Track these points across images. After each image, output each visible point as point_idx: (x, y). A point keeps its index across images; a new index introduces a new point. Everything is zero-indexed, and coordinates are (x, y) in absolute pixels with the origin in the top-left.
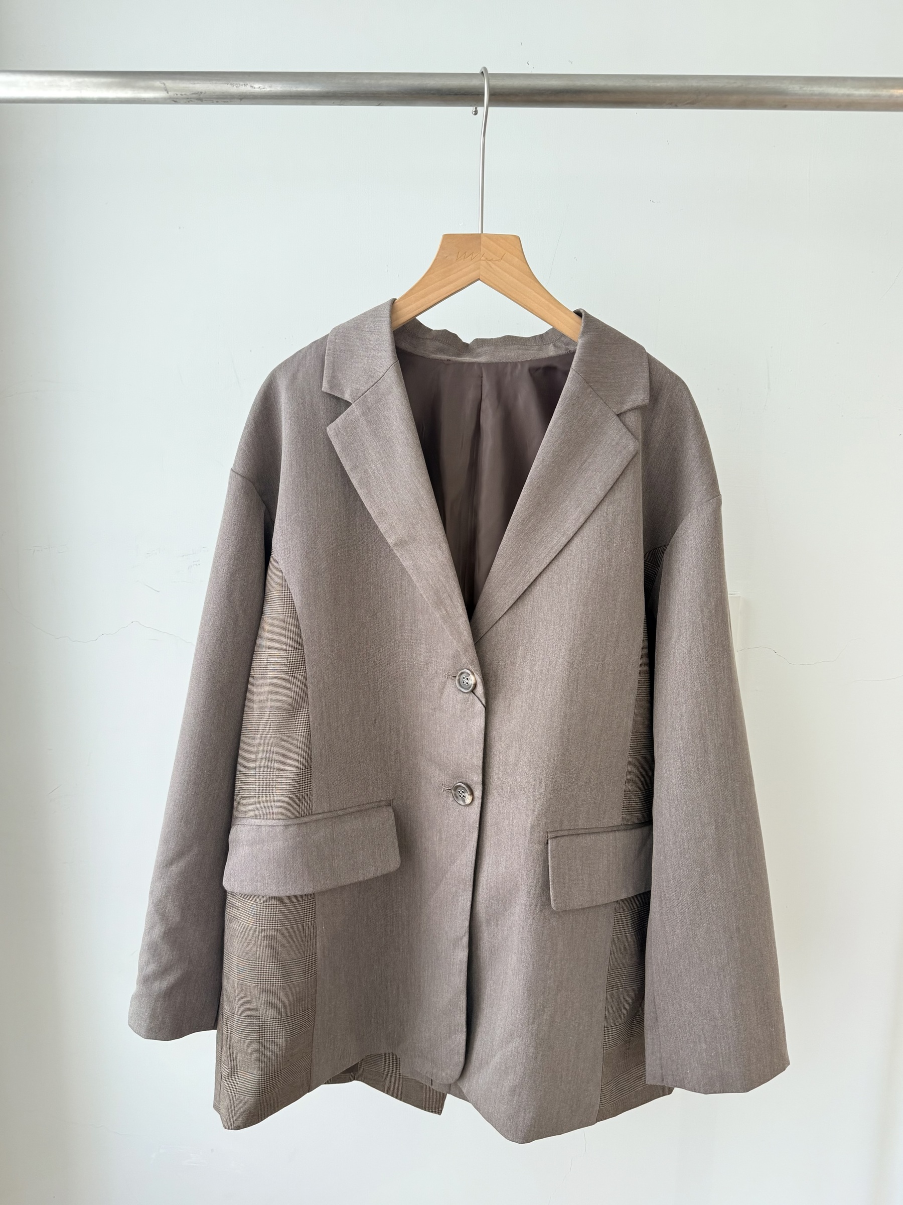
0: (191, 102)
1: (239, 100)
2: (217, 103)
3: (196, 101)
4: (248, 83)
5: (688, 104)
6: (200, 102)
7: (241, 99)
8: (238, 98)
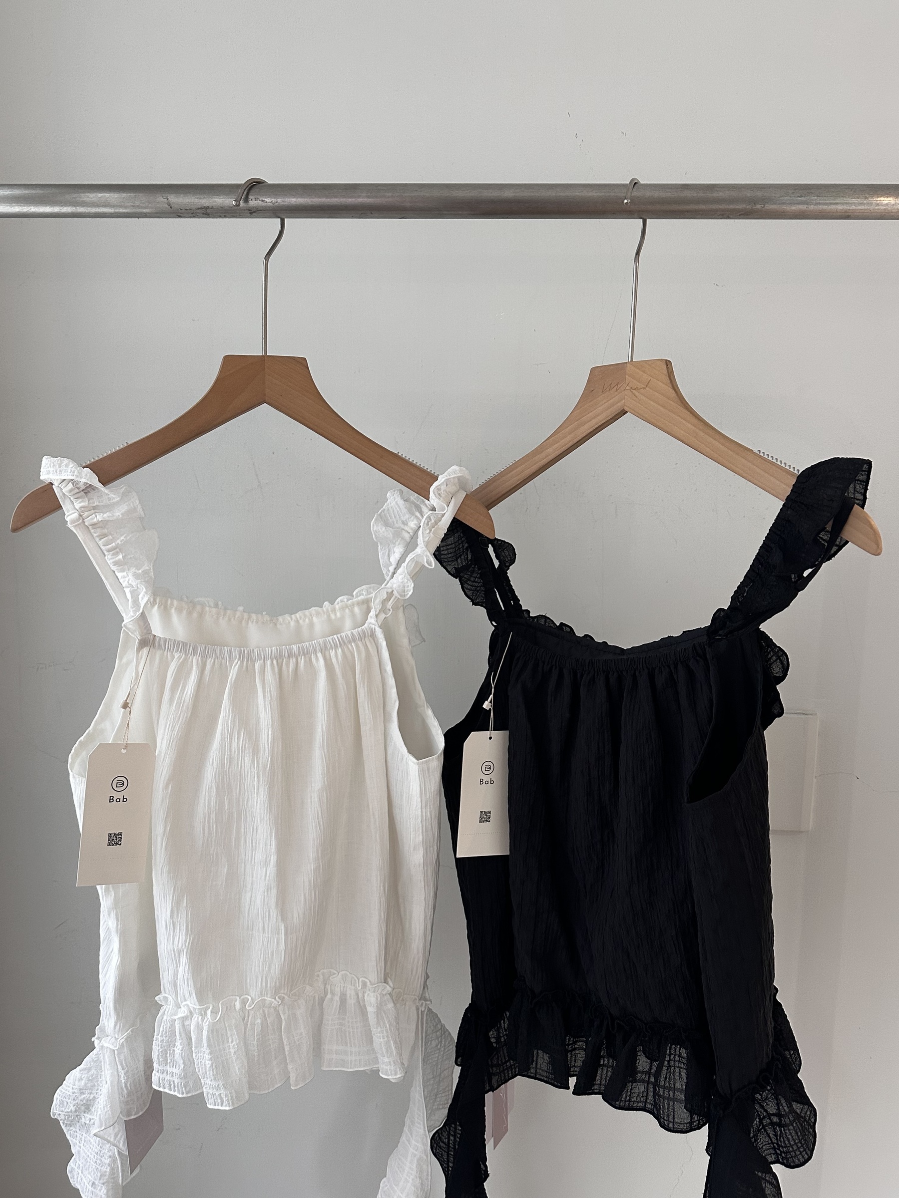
3: (202, 215)
4: (259, 197)
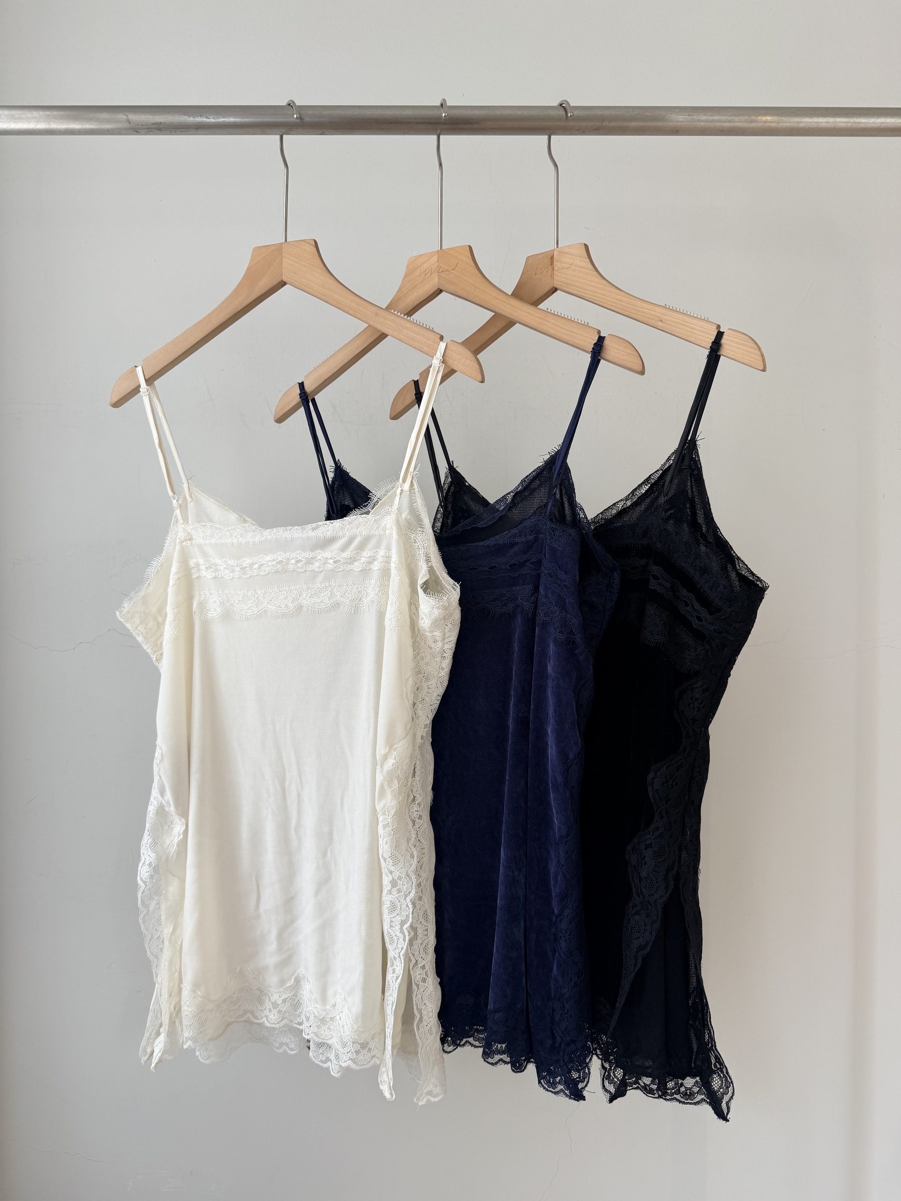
0: (151, 132)
1: (195, 130)
2: (175, 133)
5: (593, 130)
6: (159, 132)
7: (197, 129)
8: (194, 128)
